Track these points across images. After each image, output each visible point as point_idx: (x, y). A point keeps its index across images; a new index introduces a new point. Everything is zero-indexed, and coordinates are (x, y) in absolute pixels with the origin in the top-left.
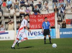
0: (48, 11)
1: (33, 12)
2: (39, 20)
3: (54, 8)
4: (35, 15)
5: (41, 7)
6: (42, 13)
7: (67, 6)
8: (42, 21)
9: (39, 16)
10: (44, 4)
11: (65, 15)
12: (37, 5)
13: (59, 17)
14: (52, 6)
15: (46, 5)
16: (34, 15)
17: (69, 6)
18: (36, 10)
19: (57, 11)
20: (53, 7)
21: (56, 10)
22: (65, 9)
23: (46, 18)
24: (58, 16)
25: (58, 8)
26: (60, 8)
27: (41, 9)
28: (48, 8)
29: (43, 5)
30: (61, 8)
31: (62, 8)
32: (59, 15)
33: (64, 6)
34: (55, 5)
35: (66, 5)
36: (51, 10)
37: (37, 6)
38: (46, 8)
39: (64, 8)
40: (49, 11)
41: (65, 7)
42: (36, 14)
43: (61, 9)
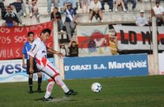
0: (38, 19)
1: (4, 21)
2: (18, 39)
3: (52, 11)
4: (9, 27)
5: (21, 9)
6: (23, 23)
7: (79, 7)
8: (25, 42)
9: (17, 30)
10: (27, 3)
11: (75, 27)
12: (14, 4)
13: (62, 31)
14: (47, 8)
15: (33, 5)
16: (5, 27)
17: (85, 7)
18: (11, 15)
19: (57, 18)
20: (49, 9)
21: (56, 16)
22: (75, 14)
23: (31, 35)
24: (59, 30)
25: (59, 11)
26: (65, 11)
27: (23, 14)
28: (37, 11)
29: (27, 5)
30: (67, 11)
31: (70, 11)
32: (61, 27)
33: (74, 6)
34: (53, 4)
35: (77, 5)
36: (45, 16)
37: (13, 7)
38: (33, 11)
39: (74, 12)
40: (40, 19)
41: (76, 9)
42: (10, 25)
43: (67, 13)
